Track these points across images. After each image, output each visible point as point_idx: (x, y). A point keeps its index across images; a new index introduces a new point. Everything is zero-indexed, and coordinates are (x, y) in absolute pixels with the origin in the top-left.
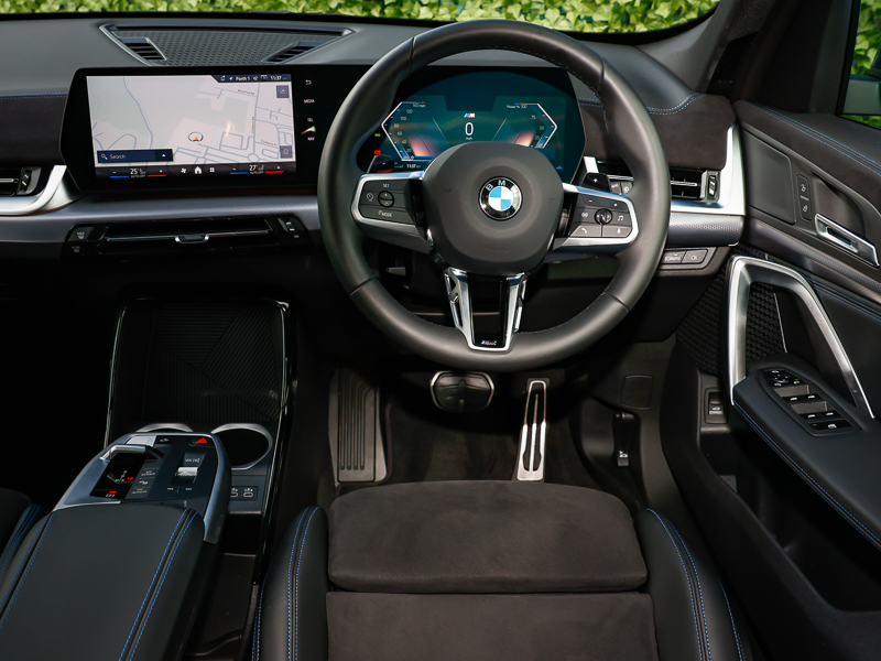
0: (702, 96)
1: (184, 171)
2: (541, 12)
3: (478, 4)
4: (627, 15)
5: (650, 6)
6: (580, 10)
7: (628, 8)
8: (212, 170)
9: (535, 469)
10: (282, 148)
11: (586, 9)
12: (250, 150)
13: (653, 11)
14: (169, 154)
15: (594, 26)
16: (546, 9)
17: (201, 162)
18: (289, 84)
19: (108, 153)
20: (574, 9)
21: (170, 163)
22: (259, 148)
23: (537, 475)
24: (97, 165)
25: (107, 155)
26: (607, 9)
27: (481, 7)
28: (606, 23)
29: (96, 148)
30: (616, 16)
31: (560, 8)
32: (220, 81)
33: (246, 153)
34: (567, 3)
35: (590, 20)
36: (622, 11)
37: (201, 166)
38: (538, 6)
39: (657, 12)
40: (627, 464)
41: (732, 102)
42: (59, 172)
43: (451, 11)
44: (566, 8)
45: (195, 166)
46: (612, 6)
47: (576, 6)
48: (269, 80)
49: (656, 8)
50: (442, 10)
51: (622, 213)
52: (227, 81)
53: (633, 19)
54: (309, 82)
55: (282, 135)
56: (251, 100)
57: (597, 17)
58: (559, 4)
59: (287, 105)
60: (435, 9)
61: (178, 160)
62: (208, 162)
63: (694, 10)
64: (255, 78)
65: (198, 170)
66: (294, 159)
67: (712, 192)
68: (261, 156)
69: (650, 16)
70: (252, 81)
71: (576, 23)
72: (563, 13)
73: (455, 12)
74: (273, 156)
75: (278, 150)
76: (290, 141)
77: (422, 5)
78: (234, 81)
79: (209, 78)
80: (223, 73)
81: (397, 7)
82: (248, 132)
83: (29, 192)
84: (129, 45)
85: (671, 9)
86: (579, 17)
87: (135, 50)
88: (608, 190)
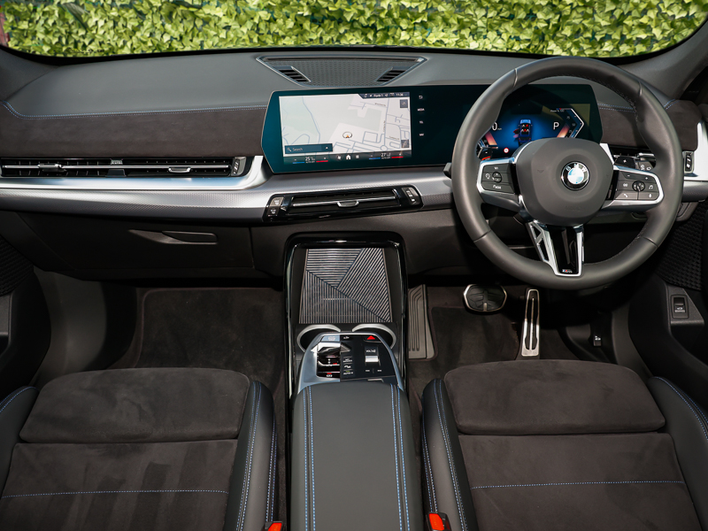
0: (677, 101)
1: (339, 158)
2: (484, 34)
3: (441, 28)
4: (543, 35)
5: (558, 29)
6: (511, 32)
7: (544, 31)
8: (357, 157)
9: (533, 349)
10: (402, 141)
11: (516, 31)
12: (382, 143)
13: (560, 32)
14: (330, 147)
15: (521, 43)
16: (487, 31)
17: (350, 152)
18: (408, 98)
19: (291, 147)
20: (507, 31)
21: (331, 153)
22: (388, 141)
23: (535, 352)
24: (285, 155)
25: (292, 148)
26: (529, 31)
27: (443, 31)
28: (529, 40)
29: (284, 144)
30: (535, 36)
31: (497, 31)
32: (363, 98)
33: (379, 145)
34: (502, 27)
35: (518, 39)
36: (540, 33)
37: (350, 154)
38: (482, 30)
39: (563, 33)
40: (599, 344)
41: (697, 105)
42: (258, 160)
43: (422, 34)
44: (501, 31)
45: (346, 154)
46: (533, 29)
47: (508, 29)
48: (395, 96)
49: (562, 29)
50: (416, 34)
51: (651, 183)
52: (368, 97)
53: (547, 37)
54: (421, 97)
55: (403, 133)
56: (383, 110)
57: (523, 37)
58: (496, 28)
59: (407, 112)
60: (412, 32)
61: (337, 150)
62: (355, 152)
63: (589, 31)
64: (386, 95)
65: (348, 157)
66: (410, 148)
67: (688, 166)
68: (389, 147)
69: (558, 35)
70: (384, 97)
71: (508, 41)
72: (499, 35)
73: (426, 34)
74: (397, 147)
75: (400, 143)
76: (408, 137)
77: (403, 30)
78: (373, 97)
79: (357, 96)
80: (366, 92)
81: (385, 32)
82: (381, 131)
83: (239, 173)
84: (282, 71)
85: (573, 30)
86: (510, 37)
87: (288, 75)
88: (634, 167)
